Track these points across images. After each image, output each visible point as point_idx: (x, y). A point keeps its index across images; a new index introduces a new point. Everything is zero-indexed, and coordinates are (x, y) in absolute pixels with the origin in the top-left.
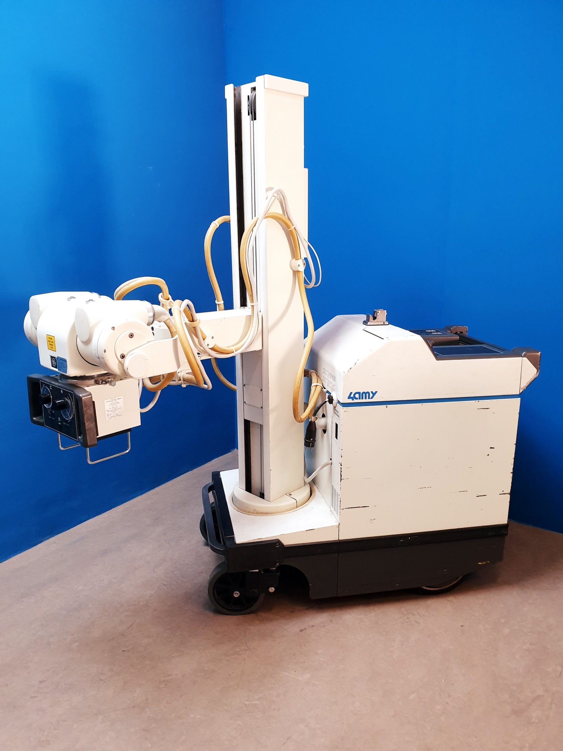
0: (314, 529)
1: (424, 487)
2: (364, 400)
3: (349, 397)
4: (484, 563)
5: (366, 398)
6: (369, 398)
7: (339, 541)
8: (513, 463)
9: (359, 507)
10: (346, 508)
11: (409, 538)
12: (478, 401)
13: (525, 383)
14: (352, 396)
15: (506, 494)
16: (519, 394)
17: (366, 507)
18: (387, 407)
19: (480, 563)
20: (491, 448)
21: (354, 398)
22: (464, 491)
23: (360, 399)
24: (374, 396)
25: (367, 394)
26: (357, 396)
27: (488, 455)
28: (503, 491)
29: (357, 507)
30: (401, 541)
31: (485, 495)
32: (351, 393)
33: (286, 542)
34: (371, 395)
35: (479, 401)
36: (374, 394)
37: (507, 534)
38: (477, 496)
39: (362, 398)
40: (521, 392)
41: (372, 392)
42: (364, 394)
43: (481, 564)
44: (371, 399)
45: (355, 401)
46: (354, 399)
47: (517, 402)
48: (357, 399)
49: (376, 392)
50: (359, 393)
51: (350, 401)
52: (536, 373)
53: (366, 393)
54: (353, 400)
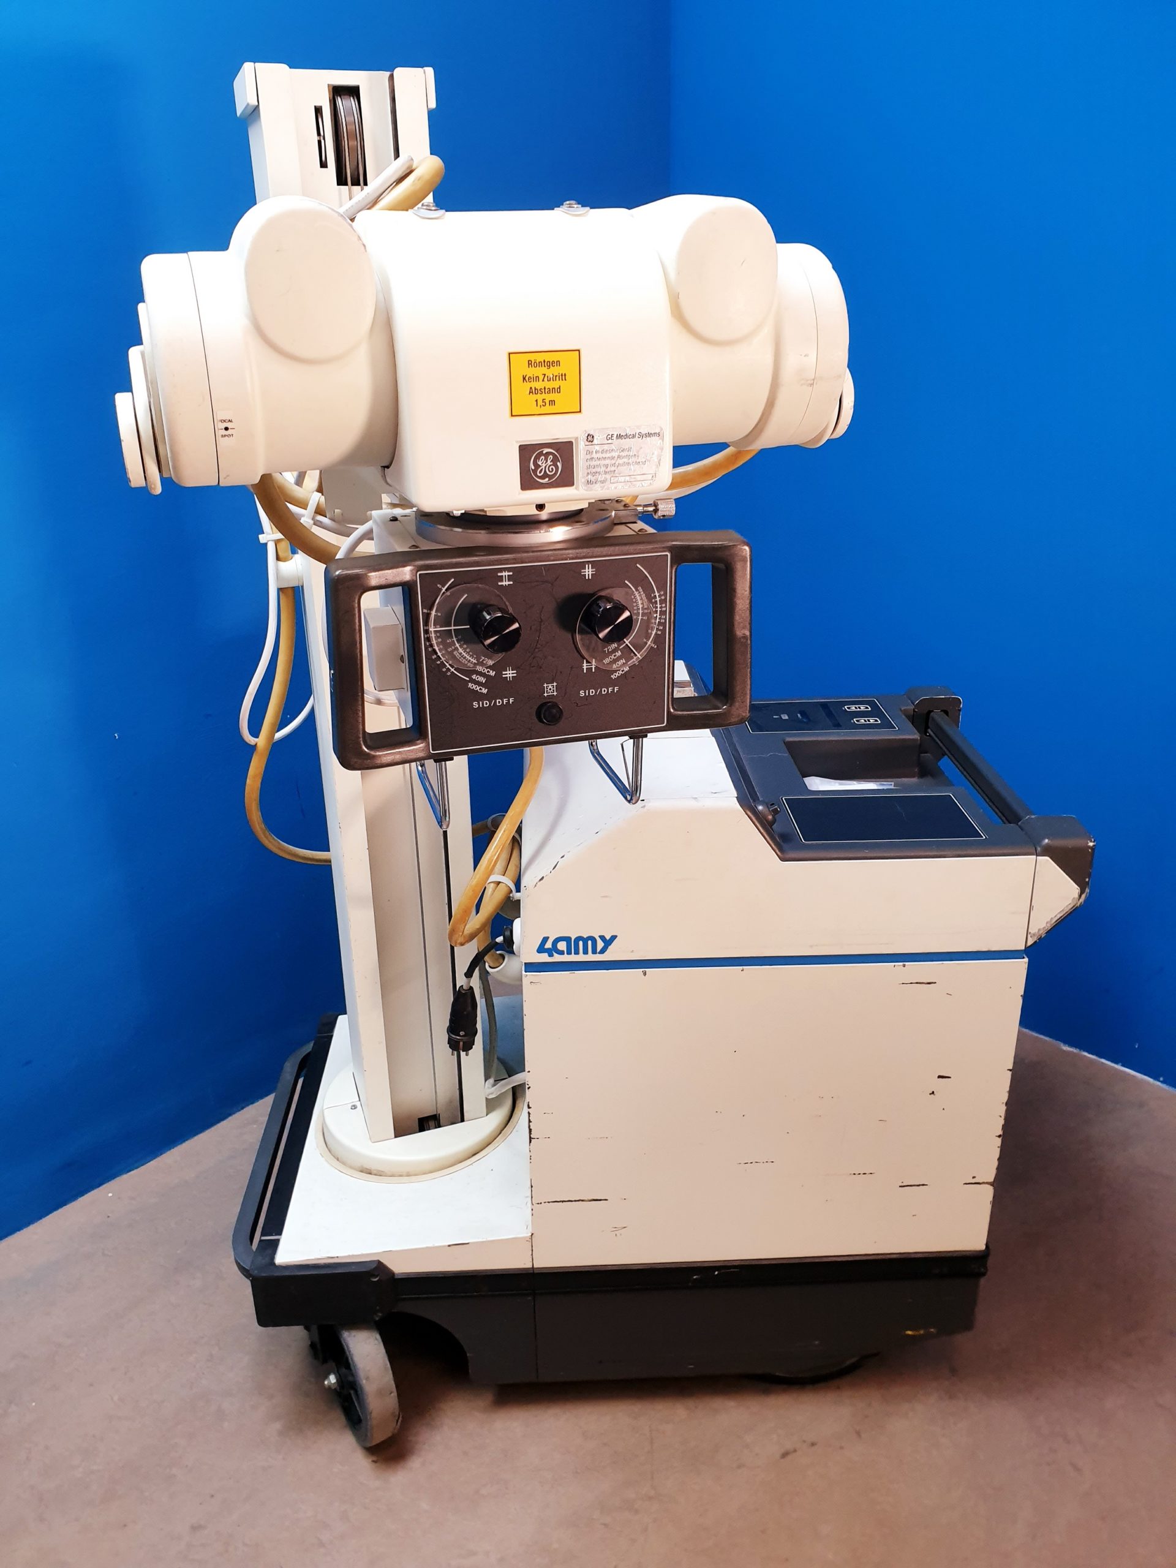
0: (468, 1243)
1: (754, 1162)
2: (581, 957)
3: (541, 949)
4: (922, 1332)
5: (586, 952)
6: (594, 952)
7: (532, 1272)
8: (1003, 1114)
9: (583, 1201)
10: (549, 1202)
11: (716, 1273)
12: (902, 964)
13: (1043, 921)
14: (548, 945)
15: (983, 1183)
16: (1023, 948)
17: (600, 1200)
18: (645, 974)
19: (909, 1333)
20: (940, 1077)
21: (554, 950)
22: (864, 1174)
23: (571, 954)
24: (610, 947)
25: (590, 942)
26: (562, 946)
27: (933, 1093)
28: (974, 1177)
29: (575, 1201)
30: (695, 1277)
31: (923, 1185)
32: (545, 939)
33: (400, 1267)
34: (600, 945)
35: (906, 963)
36: (608, 942)
37: (984, 1274)
38: (900, 1186)
39: (577, 953)
40: (1029, 943)
41: (602, 938)
42: (581, 943)
43: (911, 1335)
44: (599, 953)
45: (557, 958)
46: (554, 954)
47: (1021, 966)
48: (561, 953)
49: (614, 938)
50: (567, 939)
51: (544, 958)
52: (1077, 896)
54: (551, 955)
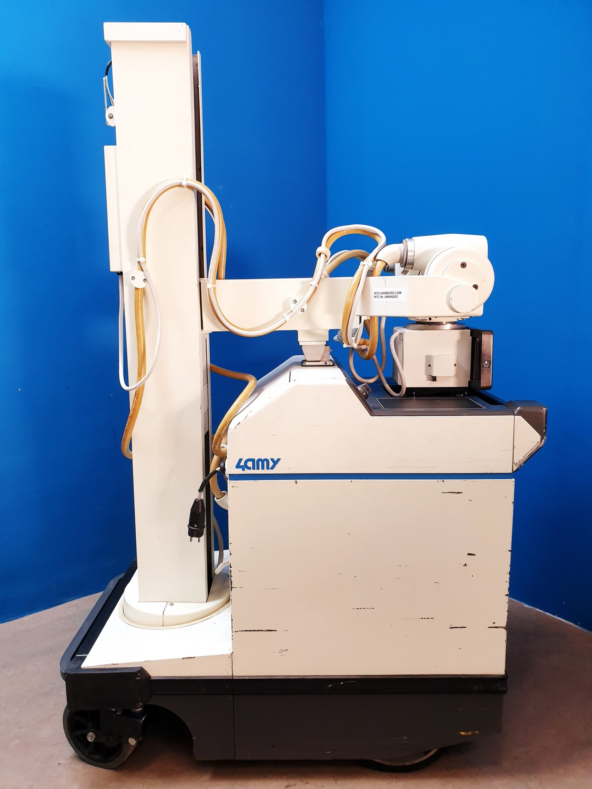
0: (194, 657)
1: (362, 608)
2: (260, 472)
3: (238, 466)
4: (470, 733)
5: (263, 468)
6: (268, 468)
7: (231, 678)
8: (508, 580)
9: (262, 631)
10: (242, 631)
11: (342, 683)
12: (442, 480)
13: (521, 455)
14: (242, 464)
15: (500, 627)
16: (511, 472)
17: (272, 631)
18: (296, 483)
19: (462, 733)
20: (469, 554)
21: (245, 467)
22: (428, 618)
23: (255, 469)
24: (276, 465)
25: (265, 462)
26: (250, 464)
27: (466, 565)
28: (494, 623)
29: (258, 631)
30: (330, 686)
31: (464, 627)
32: (240, 460)
33: (155, 673)
34: (271, 464)
35: (444, 480)
36: (275, 462)
37: (505, 692)
38: (450, 628)
39: (258, 469)
40: (514, 470)
41: (272, 460)
42: (260, 463)
43: (464, 735)
44: (270, 469)
45: (247, 472)
46: (245, 469)
47: (510, 483)
48: (249, 468)
49: (279, 460)
50: (253, 460)
51: (240, 471)
52: (539, 440)
53: (263, 461)
54: (243, 470)
